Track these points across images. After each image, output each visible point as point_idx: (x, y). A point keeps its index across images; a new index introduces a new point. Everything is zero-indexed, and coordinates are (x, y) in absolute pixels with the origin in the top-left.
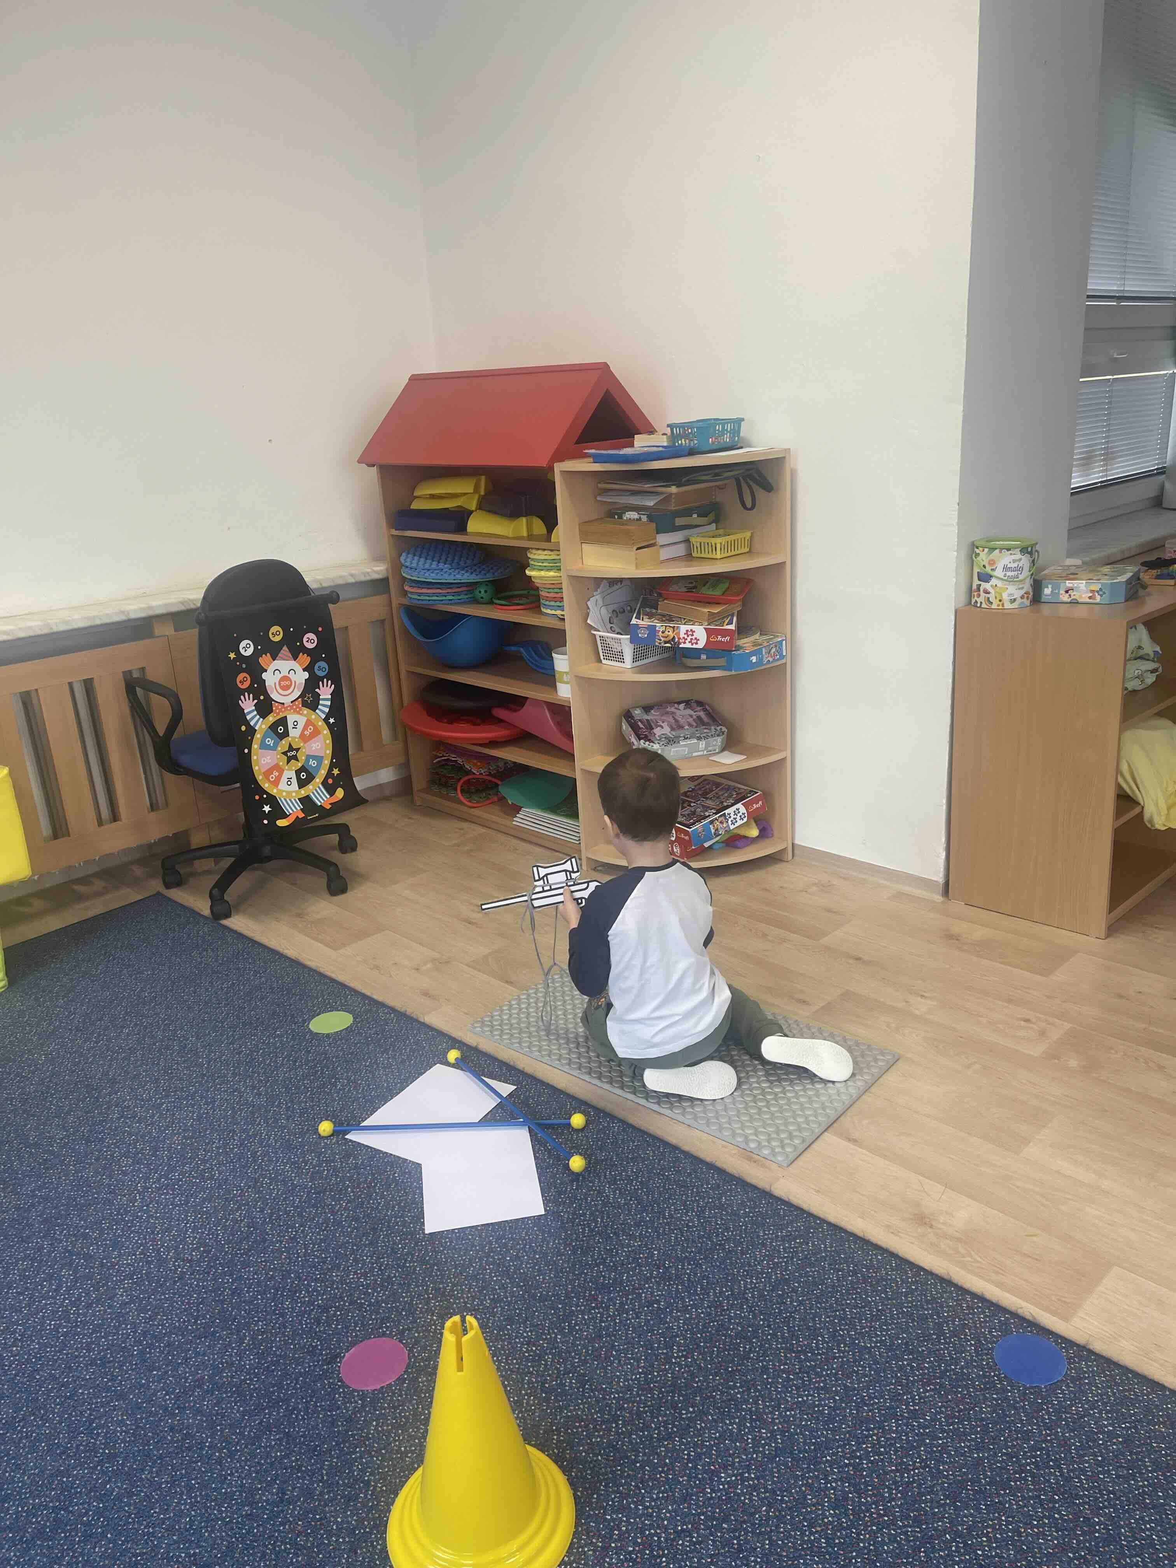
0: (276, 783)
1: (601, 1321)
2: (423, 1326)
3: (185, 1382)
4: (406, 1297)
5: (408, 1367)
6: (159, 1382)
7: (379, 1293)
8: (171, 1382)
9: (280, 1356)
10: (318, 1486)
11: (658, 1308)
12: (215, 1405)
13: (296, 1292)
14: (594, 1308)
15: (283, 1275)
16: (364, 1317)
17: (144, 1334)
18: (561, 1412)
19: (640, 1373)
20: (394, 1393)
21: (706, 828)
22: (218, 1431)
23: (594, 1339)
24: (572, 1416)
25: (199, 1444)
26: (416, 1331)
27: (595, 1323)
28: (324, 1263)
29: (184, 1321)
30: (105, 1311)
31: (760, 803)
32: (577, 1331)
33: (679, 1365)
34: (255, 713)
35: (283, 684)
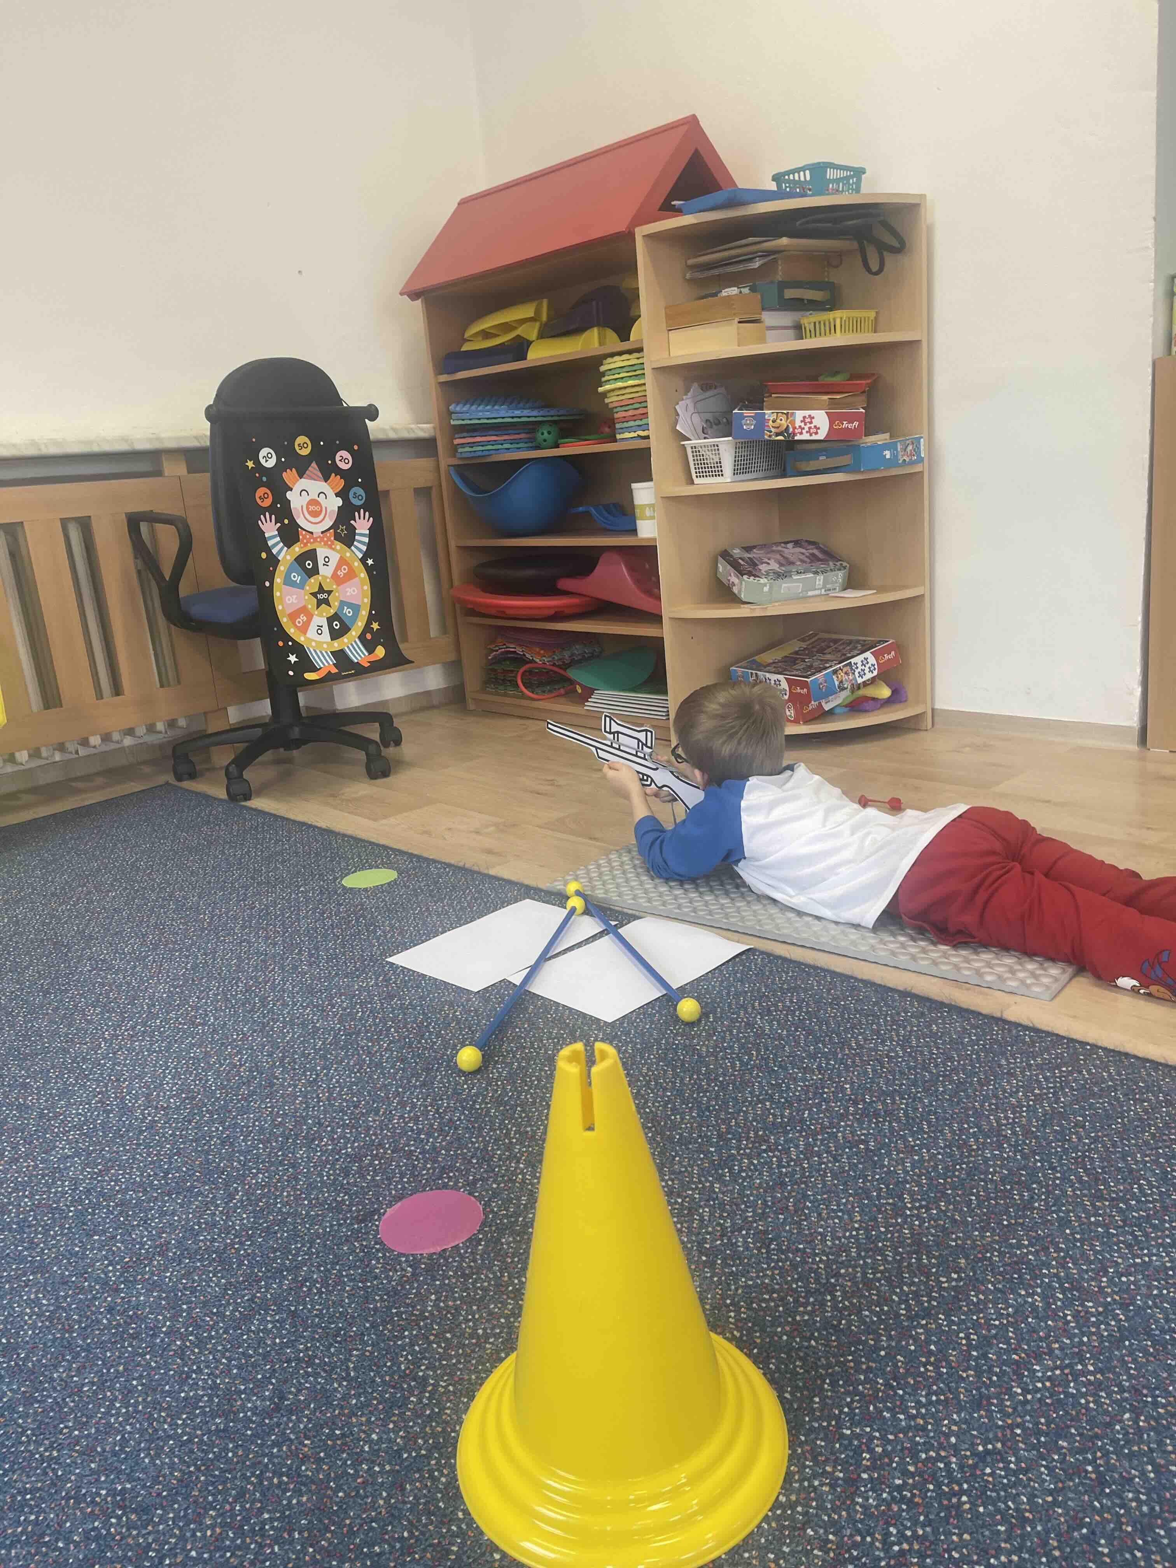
0: (304, 629)
1: (780, 1166)
2: (503, 1176)
3: (140, 1249)
4: (477, 1142)
5: (484, 1224)
6: (100, 1250)
7: (436, 1139)
8: (119, 1248)
9: (288, 1213)
10: (340, 1385)
11: (867, 1149)
12: (183, 1276)
13: (313, 1140)
14: (765, 1151)
15: (296, 1121)
16: (414, 1166)
17: (88, 1191)
18: (736, 1281)
19: (857, 1230)
20: (462, 1258)
21: (828, 679)
22: (183, 1311)
23: (773, 1188)
24: (756, 1286)
25: (152, 1329)
26: (494, 1182)
27: (770, 1168)
28: (356, 1107)
29: (149, 1176)
30: (36, 1167)
31: (893, 653)
32: (744, 1179)
33: (918, 1217)
34: (278, 539)
35: (311, 508)
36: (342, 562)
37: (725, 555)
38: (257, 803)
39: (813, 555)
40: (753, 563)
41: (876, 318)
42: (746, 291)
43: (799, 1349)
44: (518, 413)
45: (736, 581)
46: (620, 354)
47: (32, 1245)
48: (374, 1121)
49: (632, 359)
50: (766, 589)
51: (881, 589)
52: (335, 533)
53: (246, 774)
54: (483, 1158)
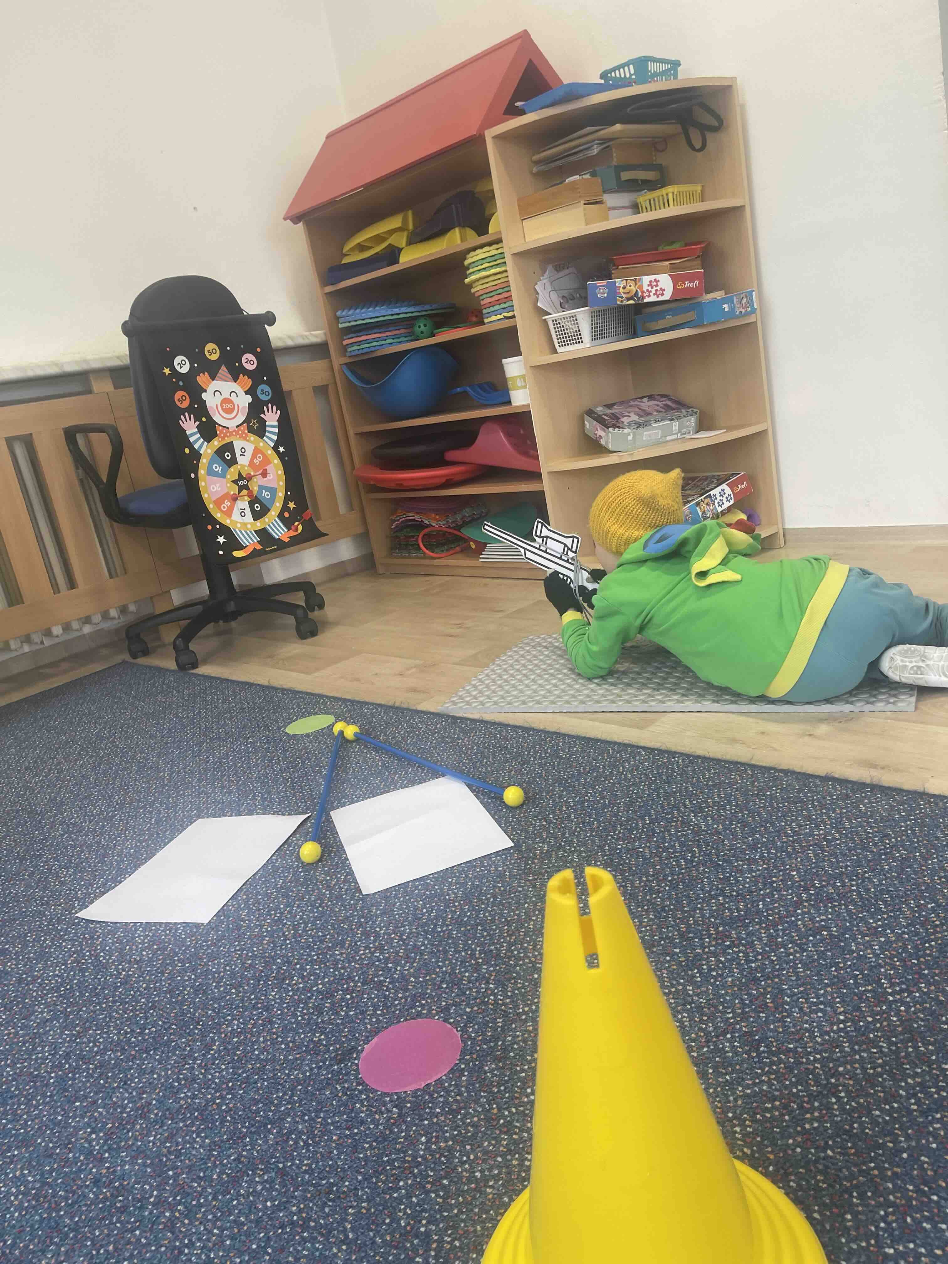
0: (229, 513)
1: (748, 961)
2: (476, 999)
3: (121, 1113)
4: (444, 966)
5: (463, 1052)
6: (82, 1117)
7: (403, 966)
8: (100, 1113)
9: (266, 1060)
11: (831, 936)
12: (167, 1139)
13: (284, 980)
14: (729, 947)
15: (266, 962)
16: (386, 997)
17: (67, 1055)
18: (733, 1090)
19: (843, 1022)
20: (448, 1092)
21: (692, 511)
22: (169, 1178)
23: (746, 985)
24: (755, 1094)
25: (139, 1201)
26: (467, 1005)
27: (739, 964)
28: (322, 942)
29: (127, 1033)
30: (16, 1033)
31: (745, 483)
32: (715, 978)
33: (904, 1003)
34: (198, 435)
35: (225, 406)
36: (257, 451)
37: (590, 413)
38: (204, 670)
39: (666, 405)
40: (615, 417)
41: (702, 191)
42: (588, 176)
43: (816, 1161)
44: (396, 310)
45: (603, 434)
46: (481, 247)
47: (16, 1118)
48: (341, 954)
49: (493, 251)
50: (630, 438)
51: (729, 429)
52: (248, 426)
53: (192, 646)
54: (452, 982)
